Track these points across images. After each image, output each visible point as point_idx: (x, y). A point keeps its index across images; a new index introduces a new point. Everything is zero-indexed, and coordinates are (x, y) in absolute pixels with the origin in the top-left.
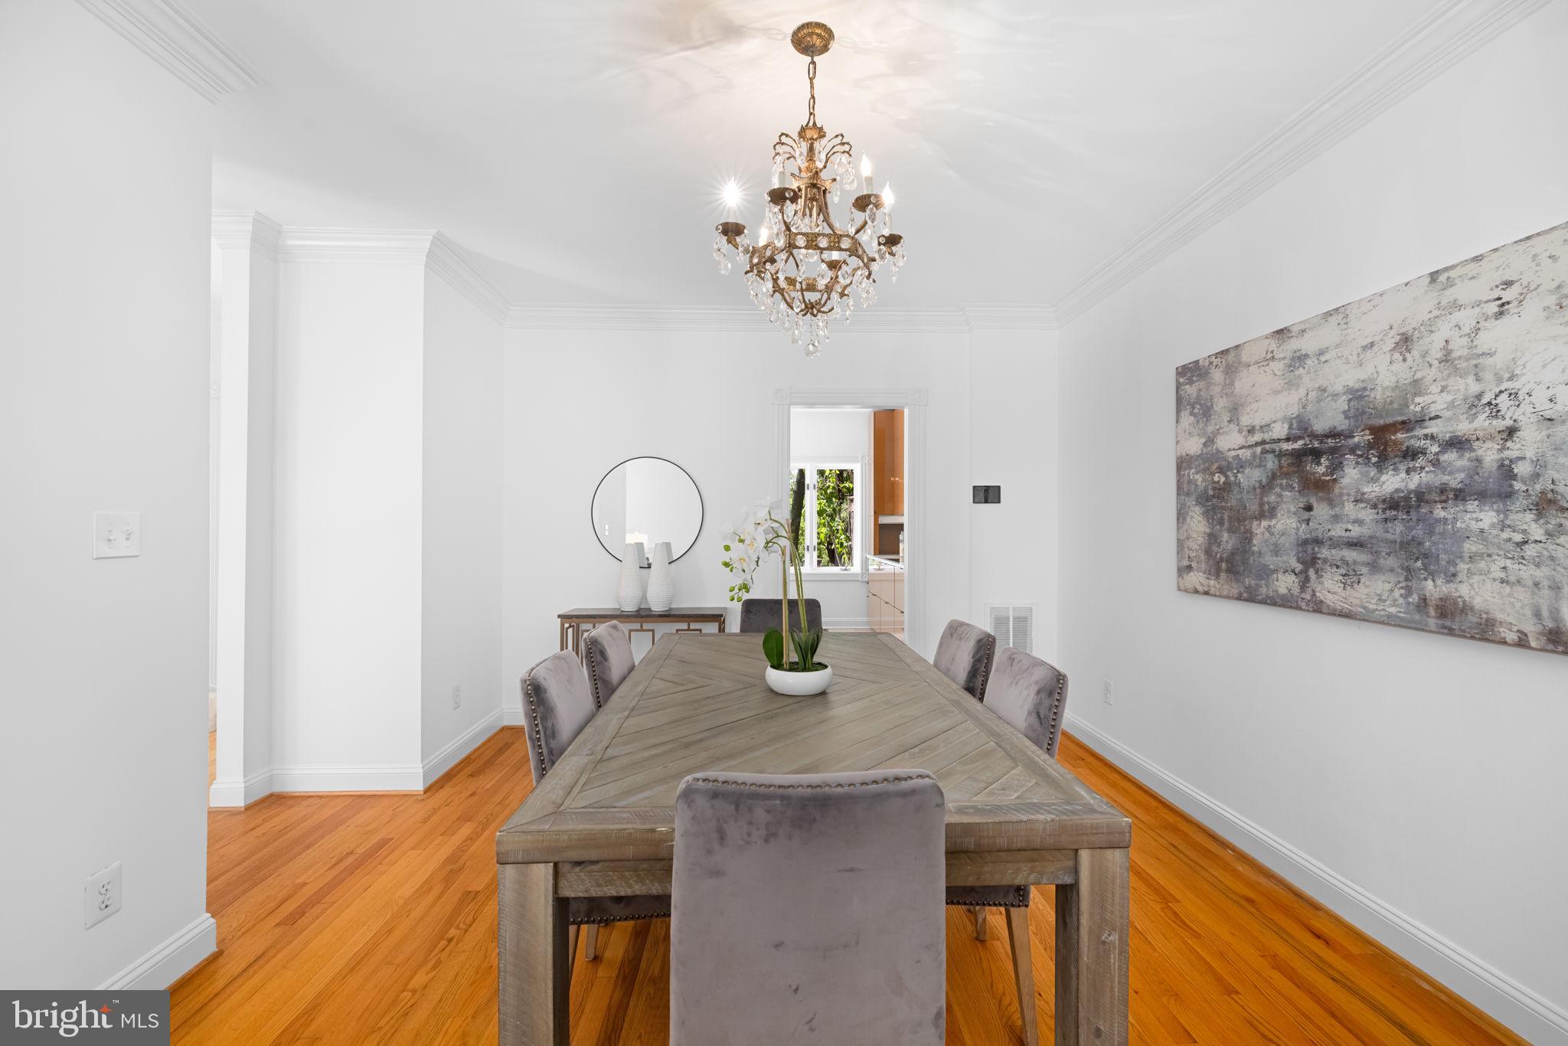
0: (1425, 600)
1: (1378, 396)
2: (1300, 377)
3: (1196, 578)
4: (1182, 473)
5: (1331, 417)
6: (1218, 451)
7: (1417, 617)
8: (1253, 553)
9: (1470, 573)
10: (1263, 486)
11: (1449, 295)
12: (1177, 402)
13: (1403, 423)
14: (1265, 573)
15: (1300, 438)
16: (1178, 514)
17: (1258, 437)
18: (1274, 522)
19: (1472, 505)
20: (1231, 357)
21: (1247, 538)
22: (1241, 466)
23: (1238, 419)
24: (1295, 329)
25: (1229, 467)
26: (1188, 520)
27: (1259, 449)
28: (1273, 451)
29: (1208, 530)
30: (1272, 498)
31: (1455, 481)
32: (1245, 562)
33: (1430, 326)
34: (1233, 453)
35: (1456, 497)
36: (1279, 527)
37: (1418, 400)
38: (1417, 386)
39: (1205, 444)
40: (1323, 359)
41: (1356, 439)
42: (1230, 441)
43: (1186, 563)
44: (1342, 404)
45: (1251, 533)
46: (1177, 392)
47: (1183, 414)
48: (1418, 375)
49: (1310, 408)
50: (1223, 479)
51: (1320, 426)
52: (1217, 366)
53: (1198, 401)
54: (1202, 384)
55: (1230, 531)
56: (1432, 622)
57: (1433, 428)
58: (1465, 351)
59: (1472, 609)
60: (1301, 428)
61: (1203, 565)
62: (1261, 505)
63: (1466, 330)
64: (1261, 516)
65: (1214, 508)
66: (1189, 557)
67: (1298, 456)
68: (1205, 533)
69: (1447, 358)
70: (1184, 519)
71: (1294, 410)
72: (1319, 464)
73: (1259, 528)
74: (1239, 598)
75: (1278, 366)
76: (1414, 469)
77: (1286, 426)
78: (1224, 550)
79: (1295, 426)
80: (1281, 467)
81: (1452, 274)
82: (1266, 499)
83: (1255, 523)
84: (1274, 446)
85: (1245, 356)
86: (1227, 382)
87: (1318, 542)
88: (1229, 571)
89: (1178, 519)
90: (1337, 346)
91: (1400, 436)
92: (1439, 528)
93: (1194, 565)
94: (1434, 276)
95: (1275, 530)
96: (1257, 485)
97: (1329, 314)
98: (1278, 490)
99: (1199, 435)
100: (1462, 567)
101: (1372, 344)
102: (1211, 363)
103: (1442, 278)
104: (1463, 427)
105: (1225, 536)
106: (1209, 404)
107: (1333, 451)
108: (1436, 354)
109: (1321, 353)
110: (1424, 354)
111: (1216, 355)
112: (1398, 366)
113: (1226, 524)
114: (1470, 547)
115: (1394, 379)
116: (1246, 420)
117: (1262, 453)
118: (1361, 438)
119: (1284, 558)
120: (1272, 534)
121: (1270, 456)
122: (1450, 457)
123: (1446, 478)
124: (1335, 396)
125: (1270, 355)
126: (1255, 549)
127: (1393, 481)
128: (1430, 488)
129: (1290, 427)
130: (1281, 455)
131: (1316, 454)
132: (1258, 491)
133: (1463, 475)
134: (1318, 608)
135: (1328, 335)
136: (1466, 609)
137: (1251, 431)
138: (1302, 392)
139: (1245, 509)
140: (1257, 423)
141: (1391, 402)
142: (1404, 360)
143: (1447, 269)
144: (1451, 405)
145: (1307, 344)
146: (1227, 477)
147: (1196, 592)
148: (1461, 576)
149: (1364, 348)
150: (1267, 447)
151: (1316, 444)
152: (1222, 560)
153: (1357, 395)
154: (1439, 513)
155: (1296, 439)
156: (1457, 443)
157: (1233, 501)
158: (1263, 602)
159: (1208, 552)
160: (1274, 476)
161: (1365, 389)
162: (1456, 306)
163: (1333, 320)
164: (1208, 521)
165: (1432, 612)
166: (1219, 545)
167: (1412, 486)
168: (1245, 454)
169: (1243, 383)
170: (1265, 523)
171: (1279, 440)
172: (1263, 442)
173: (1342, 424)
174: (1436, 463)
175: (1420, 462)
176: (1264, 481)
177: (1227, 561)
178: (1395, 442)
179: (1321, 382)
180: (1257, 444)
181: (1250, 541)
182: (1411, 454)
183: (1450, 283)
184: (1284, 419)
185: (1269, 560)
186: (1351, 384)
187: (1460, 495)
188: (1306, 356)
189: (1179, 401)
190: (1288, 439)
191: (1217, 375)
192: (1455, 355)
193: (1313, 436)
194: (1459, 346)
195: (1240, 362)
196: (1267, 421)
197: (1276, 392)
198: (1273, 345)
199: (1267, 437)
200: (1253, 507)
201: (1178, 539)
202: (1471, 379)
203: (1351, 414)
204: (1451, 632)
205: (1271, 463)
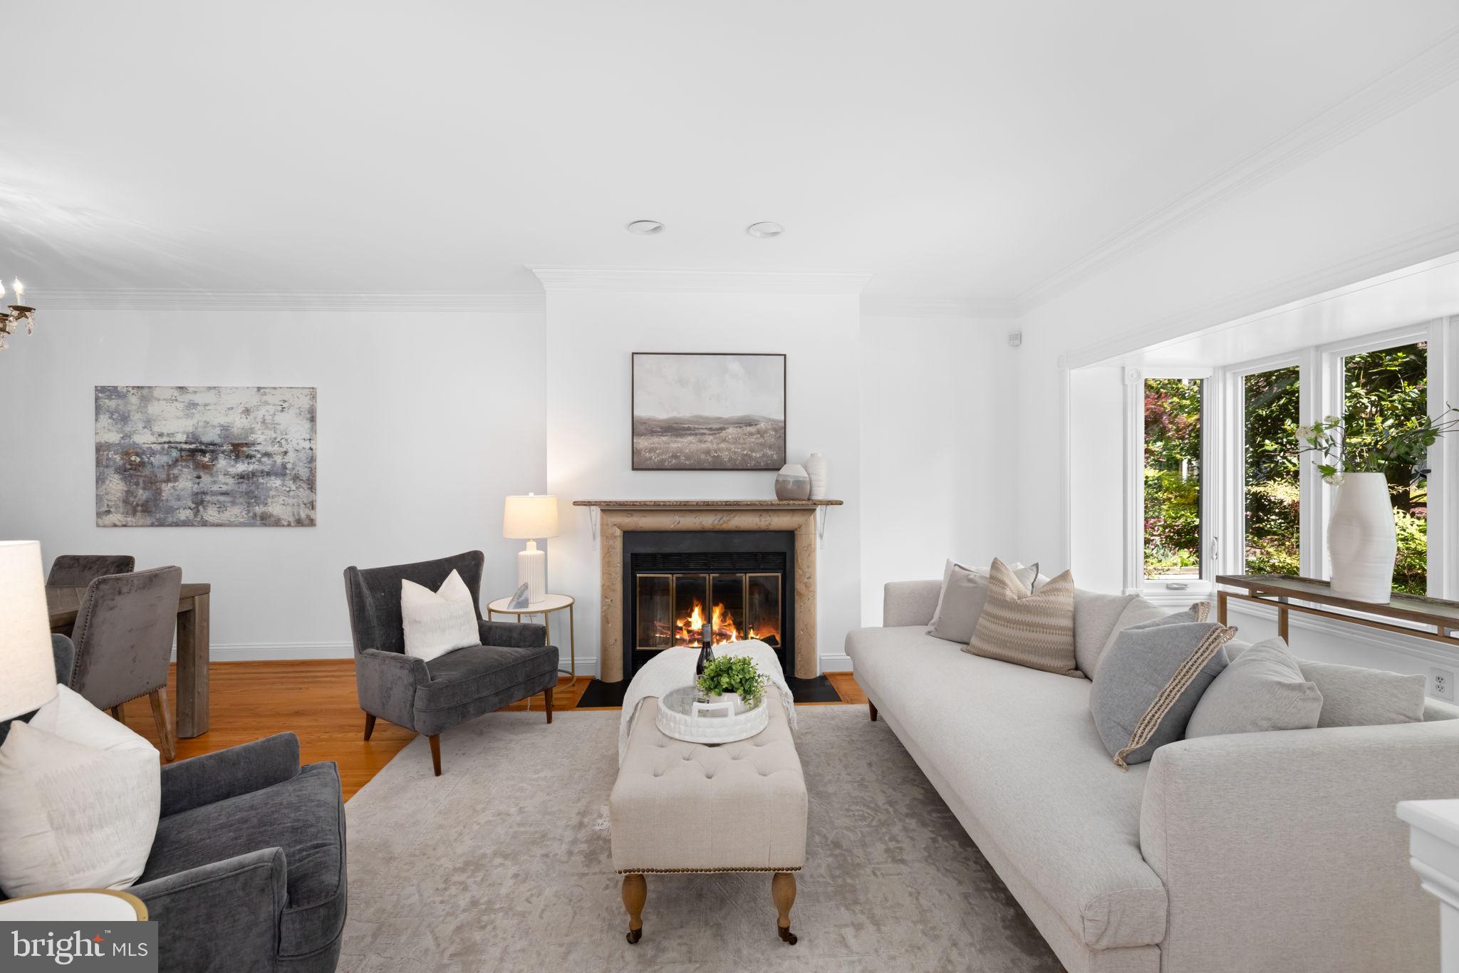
0: (255, 514)
1: (235, 430)
2: (193, 413)
3: (115, 517)
4: (101, 453)
5: (211, 436)
6: (134, 443)
7: (252, 521)
8: (162, 500)
9: (272, 502)
10: (170, 465)
11: (265, 398)
12: (96, 408)
13: (246, 444)
14: (171, 510)
15: (194, 443)
16: (97, 479)
17: (165, 439)
18: (177, 484)
19: (273, 478)
20: (145, 392)
21: (158, 492)
22: (153, 453)
23: (151, 427)
24: (190, 390)
25: (144, 453)
26: (107, 482)
27: (166, 446)
28: (176, 448)
29: (125, 489)
30: (176, 471)
31: (266, 469)
32: (156, 506)
33: (258, 408)
34: (148, 446)
35: (267, 475)
36: (180, 486)
37: (252, 435)
38: (252, 431)
39: (122, 438)
40: (207, 408)
41: (225, 448)
42: (143, 439)
43: (105, 509)
44: (218, 431)
45: (161, 490)
46: (96, 402)
47: (102, 417)
48: (253, 426)
49: (199, 429)
50: (138, 459)
51: (205, 439)
52: (133, 394)
53: (116, 411)
54: (120, 401)
55: (144, 489)
56: (258, 522)
57: (258, 448)
58: (270, 421)
59: (273, 516)
60: (194, 438)
61: (121, 510)
62: (168, 475)
63: (271, 413)
64: (168, 480)
65: (131, 476)
66: (108, 505)
67: (193, 452)
68: (123, 490)
69: (264, 422)
70: (103, 482)
71: (191, 429)
72: (205, 456)
73: (167, 489)
74: (152, 525)
75: (180, 406)
76: (251, 463)
77: (185, 436)
78: (139, 499)
79: (190, 437)
80: (182, 456)
81: (267, 391)
82: (171, 472)
83: (164, 485)
84: (178, 445)
85: (156, 394)
86: (142, 405)
87: (204, 493)
88: (143, 511)
89: (97, 482)
90: (215, 404)
91: (245, 449)
92: (261, 487)
93: (112, 510)
94: (259, 389)
95: (178, 488)
96: (165, 464)
97: (210, 388)
98: (179, 467)
99: (117, 432)
100: (270, 500)
101: (232, 408)
102: (129, 391)
103: (262, 391)
104: (270, 449)
105: (141, 491)
106: (126, 415)
107: (213, 451)
108: (260, 419)
109: (206, 405)
110: (255, 418)
111: (133, 388)
112: (244, 420)
113: (141, 485)
114: (272, 493)
115: (242, 425)
116: (156, 429)
117: (168, 448)
118: (227, 447)
119: (184, 502)
120: (176, 490)
121: (173, 450)
122: (265, 459)
123: (263, 467)
124: (214, 427)
125: (174, 398)
126: (164, 498)
127: (242, 467)
128: (257, 471)
129: (188, 437)
130: (181, 450)
131: (203, 452)
132: (166, 467)
133: (269, 467)
134: (205, 524)
135: (210, 398)
136: (271, 516)
137: (161, 435)
138: (195, 421)
139: (156, 476)
140: (165, 431)
141: (241, 435)
142: (247, 418)
143: (264, 388)
144: (265, 440)
145: (198, 399)
146: (142, 458)
147: (115, 526)
148: (269, 504)
149: (229, 409)
150: (172, 445)
151: (203, 447)
152: (138, 505)
153: (225, 428)
154: (261, 480)
155: (191, 443)
156: (267, 455)
157: (147, 471)
158: (170, 525)
159: (126, 502)
160: (177, 461)
161: (229, 426)
162: (266, 403)
163: (212, 391)
164: (126, 483)
165: (258, 518)
166: (135, 497)
167: (250, 470)
168: (158, 447)
169: (154, 409)
170: (170, 485)
171: (181, 443)
172: (169, 442)
173: (218, 440)
174: (259, 461)
175: (253, 460)
176: (170, 463)
177: (142, 506)
178: (243, 451)
179: (205, 419)
180: (165, 443)
181: (160, 494)
182: (250, 457)
183: (265, 394)
184: (184, 433)
185: (174, 504)
186: (222, 423)
187: (268, 474)
188: (197, 404)
189: (98, 409)
190: (186, 443)
191: (134, 400)
192: (267, 421)
193: (201, 443)
194: (268, 418)
195: (152, 396)
196: (172, 431)
197: (178, 418)
198: (176, 393)
199: (171, 440)
200: (163, 476)
201: (97, 495)
202: (272, 432)
203: (222, 436)
204: (265, 525)
205: (175, 454)
